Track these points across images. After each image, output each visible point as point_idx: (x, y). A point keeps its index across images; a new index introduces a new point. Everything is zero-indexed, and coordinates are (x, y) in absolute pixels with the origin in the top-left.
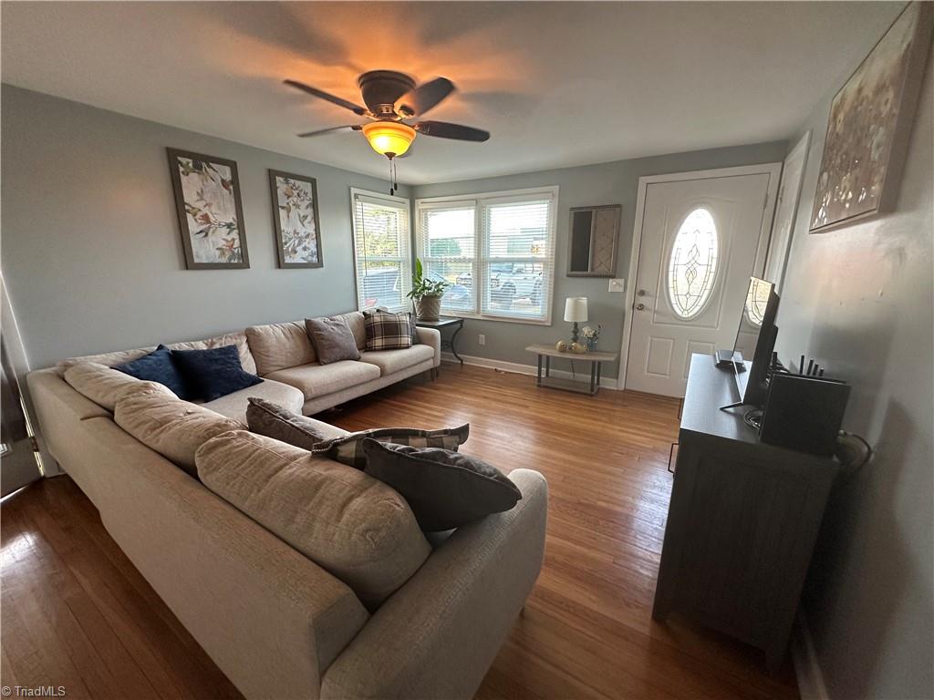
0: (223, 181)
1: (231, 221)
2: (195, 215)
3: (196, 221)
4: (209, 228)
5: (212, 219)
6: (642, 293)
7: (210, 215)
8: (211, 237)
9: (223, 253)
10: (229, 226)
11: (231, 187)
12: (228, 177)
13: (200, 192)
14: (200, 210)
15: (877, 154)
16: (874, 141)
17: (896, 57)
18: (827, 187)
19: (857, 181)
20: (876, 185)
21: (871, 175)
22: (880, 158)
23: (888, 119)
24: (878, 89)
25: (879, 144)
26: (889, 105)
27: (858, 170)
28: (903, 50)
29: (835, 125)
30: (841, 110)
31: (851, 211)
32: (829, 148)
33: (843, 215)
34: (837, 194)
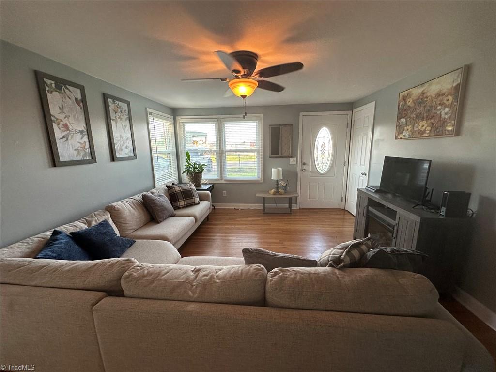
0: (76, 99)
1: (83, 129)
2: (58, 124)
3: (60, 129)
4: (69, 134)
5: (70, 128)
6: (304, 164)
7: (68, 124)
8: (70, 142)
9: (79, 153)
10: (82, 132)
11: (81, 104)
12: (79, 97)
13: (61, 107)
14: (62, 121)
15: (446, 117)
16: (443, 112)
17: (449, 86)
18: (406, 124)
19: (433, 124)
20: (450, 126)
21: (443, 123)
22: (450, 118)
23: (451, 106)
24: (439, 95)
25: (446, 114)
26: (450, 102)
27: (432, 121)
28: (455, 85)
29: (406, 103)
30: (409, 98)
31: (432, 134)
32: (402, 110)
33: (425, 135)
34: (417, 127)
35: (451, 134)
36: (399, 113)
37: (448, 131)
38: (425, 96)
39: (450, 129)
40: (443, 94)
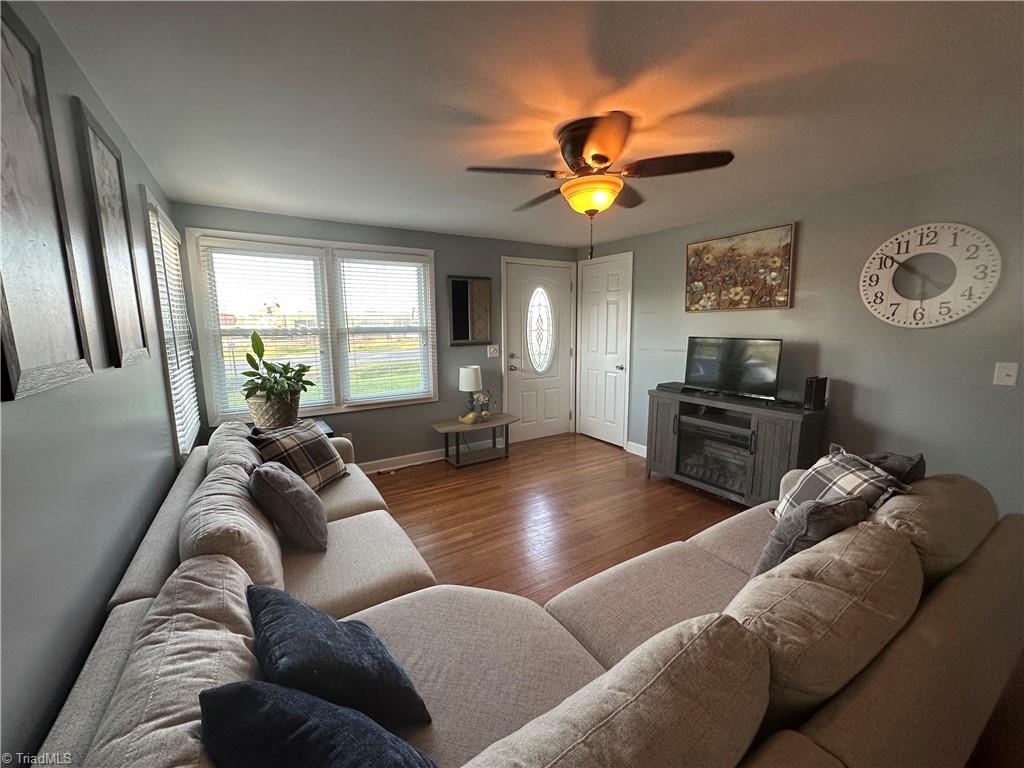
6: (512, 356)
15: (774, 283)
16: (768, 277)
17: (776, 245)
18: (706, 290)
19: (753, 292)
20: (781, 296)
21: (771, 291)
22: (780, 285)
23: (780, 270)
24: (759, 254)
25: (774, 279)
26: (778, 264)
27: (752, 287)
28: (783, 244)
29: (701, 259)
30: (707, 253)
31: (753, 305)
32: (696, 270)
33: (741, 306)
34: (725, 295)
35: (783, 305)
36: (688, 273)
37: (780, 302)
38: (736, 252)
39: (782, 299)
40: (766, 255)
